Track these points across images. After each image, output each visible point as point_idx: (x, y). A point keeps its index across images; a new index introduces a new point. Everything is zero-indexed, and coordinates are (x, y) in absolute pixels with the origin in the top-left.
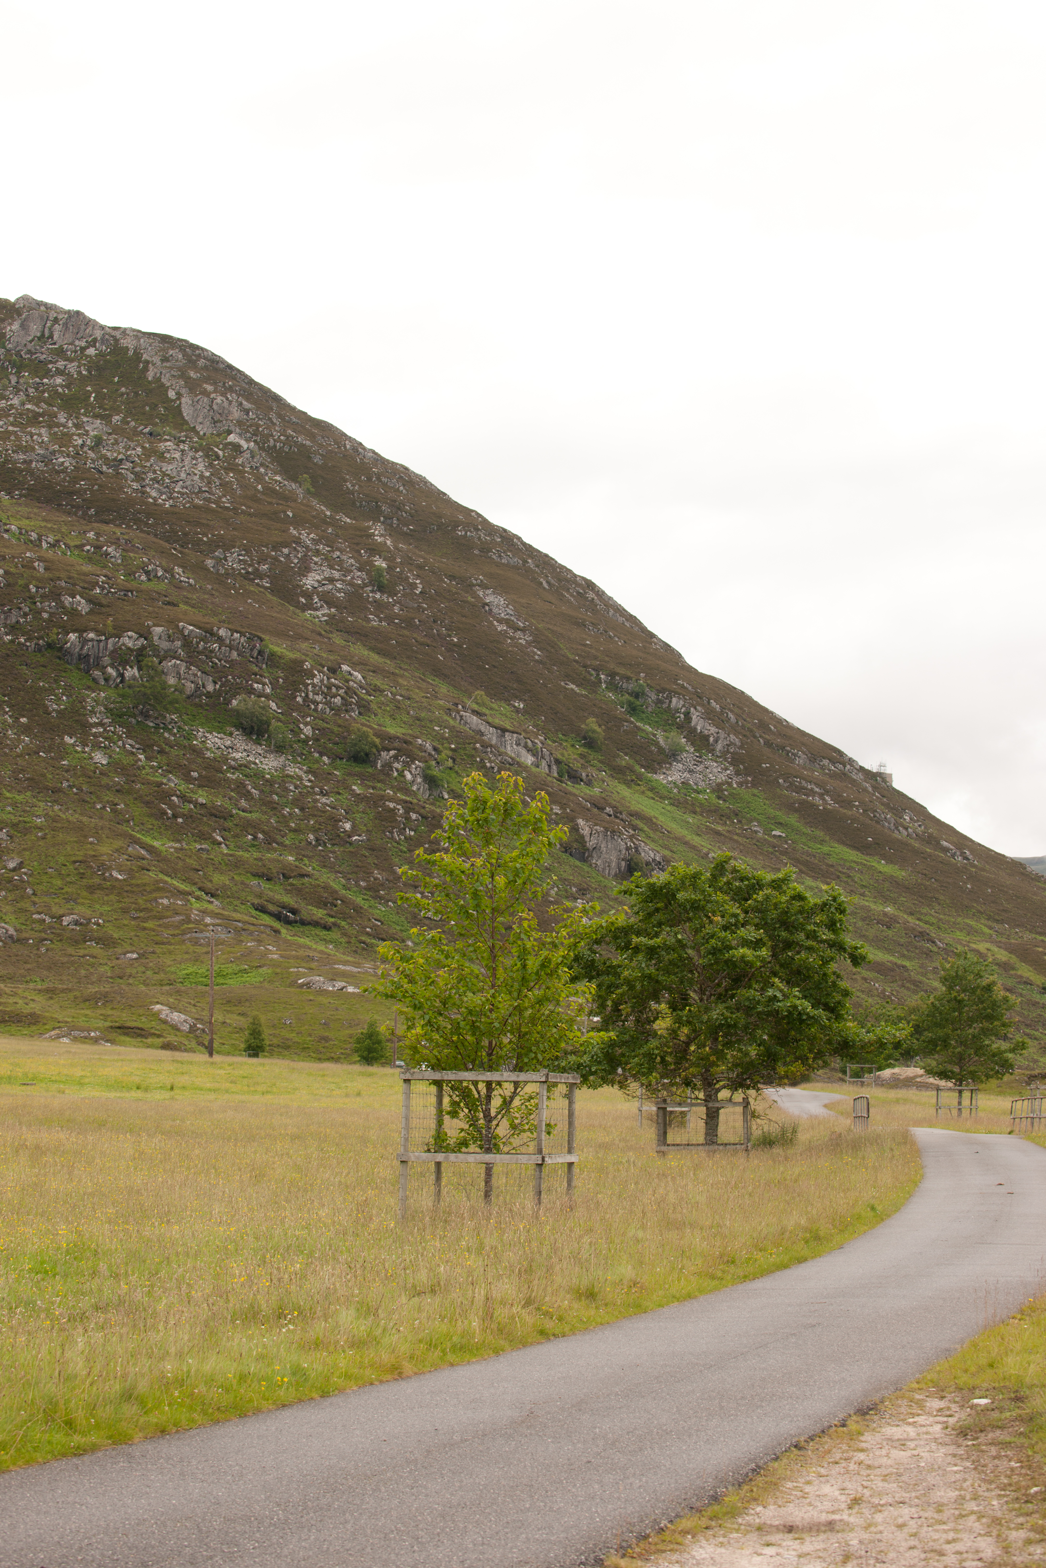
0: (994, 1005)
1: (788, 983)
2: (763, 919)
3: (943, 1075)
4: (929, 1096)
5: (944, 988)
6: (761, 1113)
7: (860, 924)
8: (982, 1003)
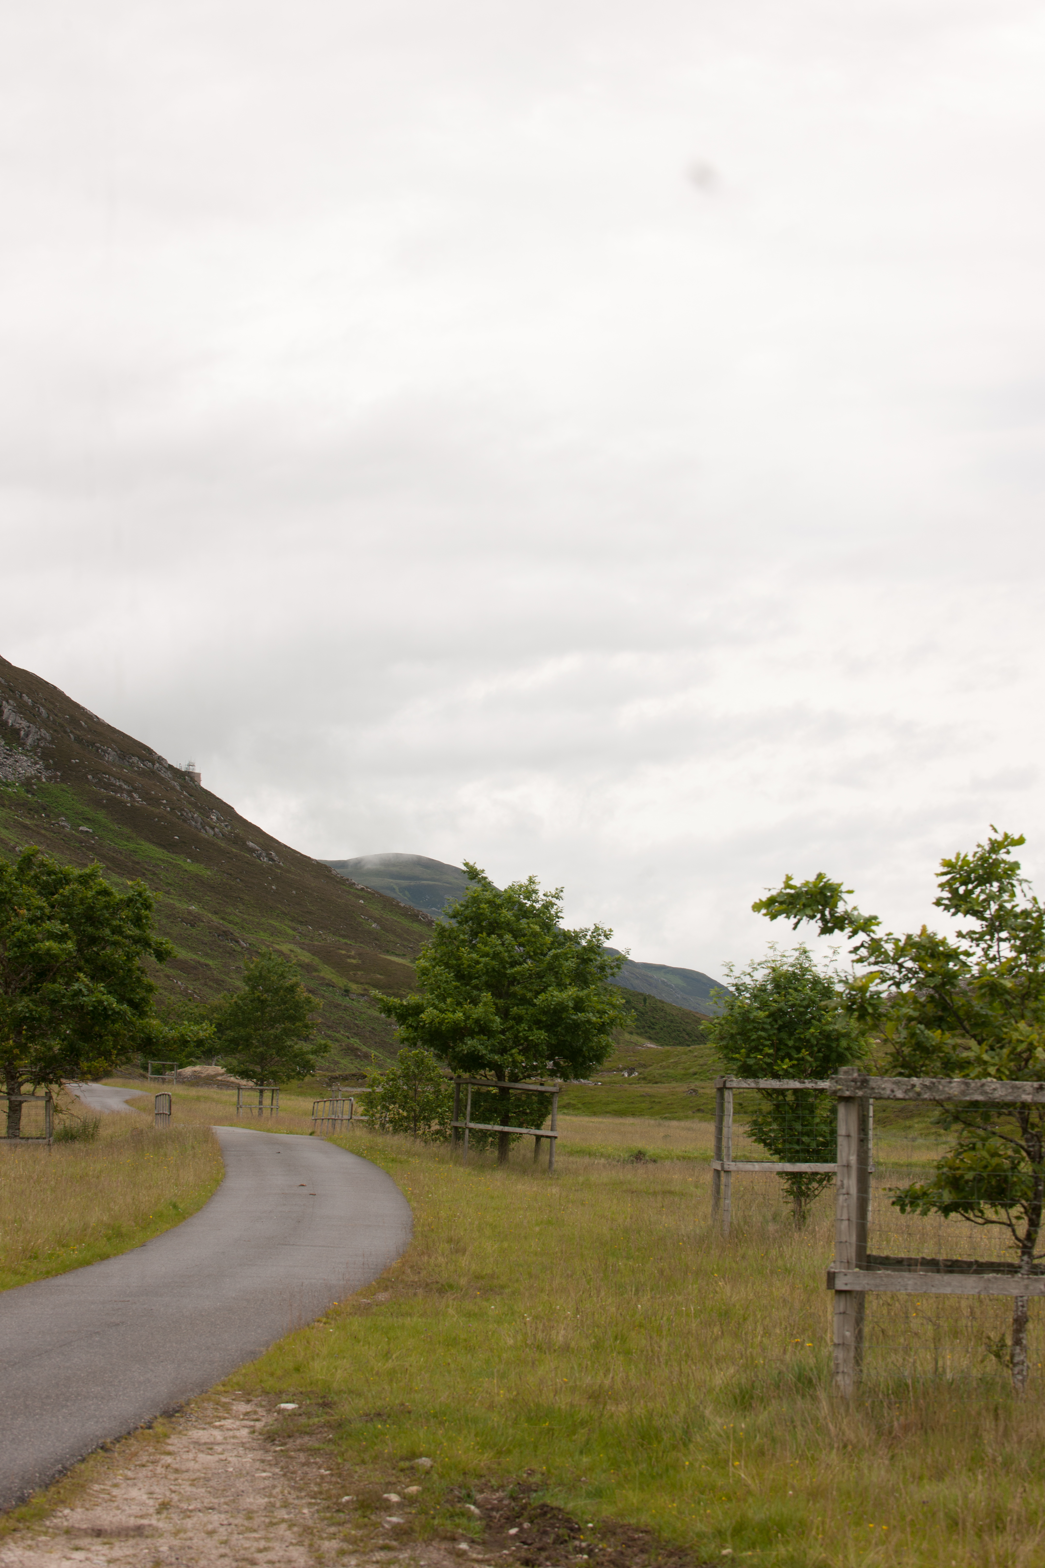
0: (297, 1006)
1: (92, 978)
2: (69, 914)
3: (245, 1074)
4: (230, 1095)
5: (247, 988)
6: (64, 1108)
7: (164, 921)
8: (285, 1003)
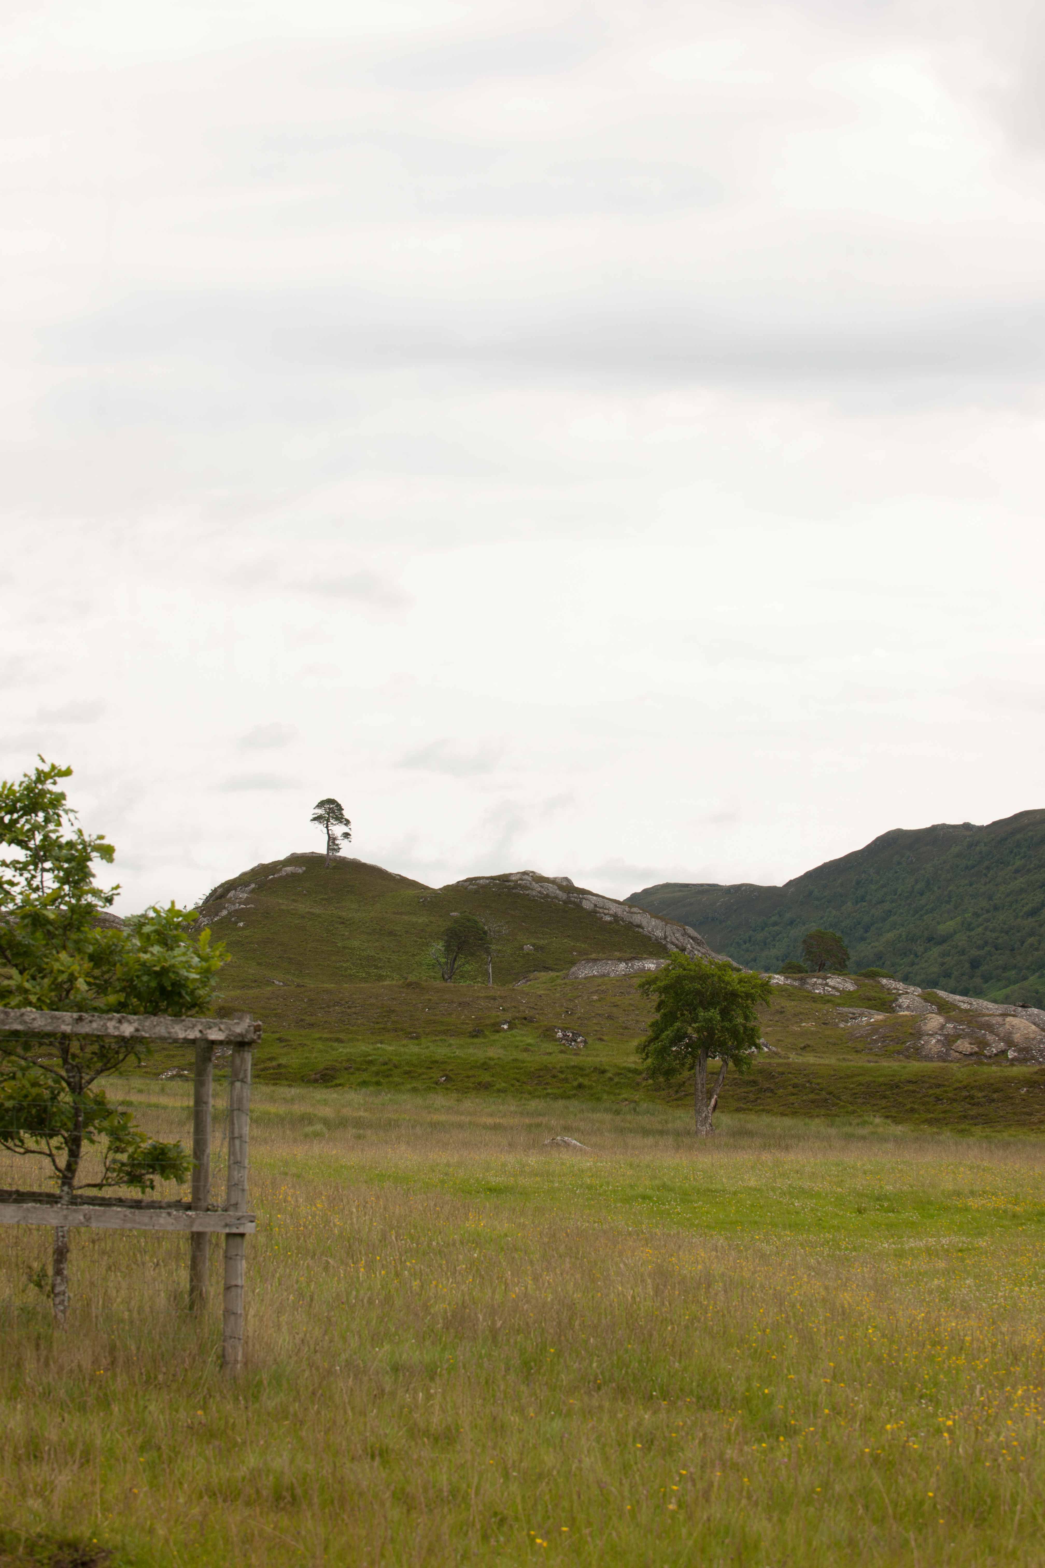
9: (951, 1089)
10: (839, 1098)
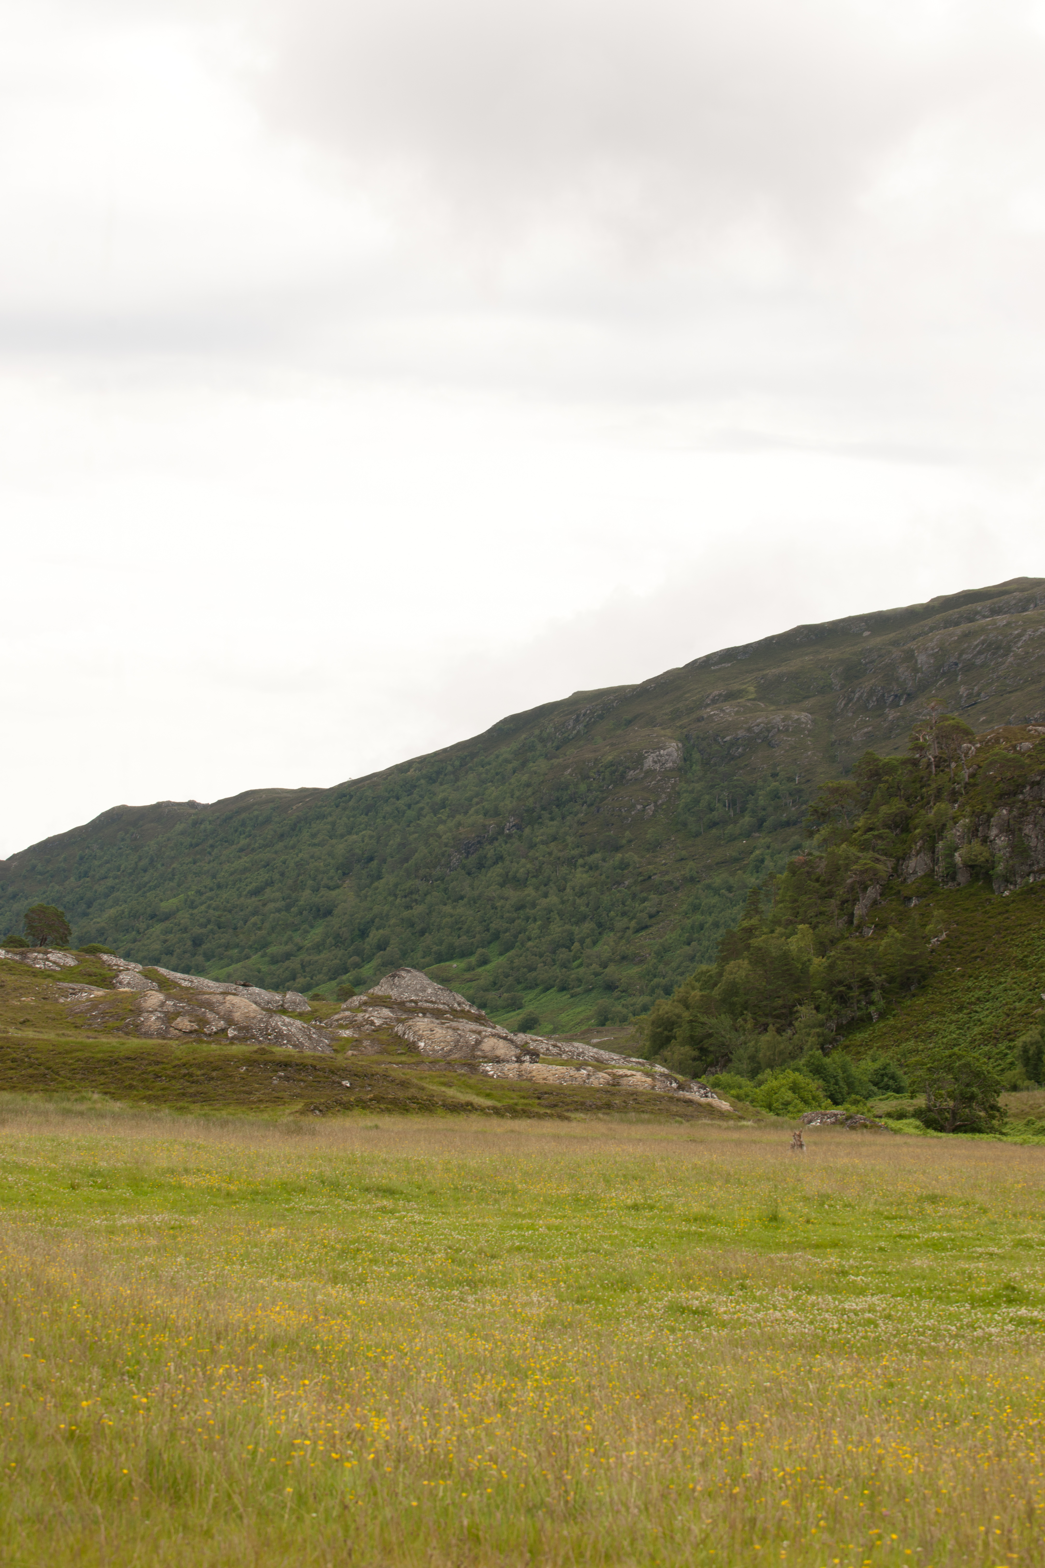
9: (170, 1066)
10: (57, 1074)
